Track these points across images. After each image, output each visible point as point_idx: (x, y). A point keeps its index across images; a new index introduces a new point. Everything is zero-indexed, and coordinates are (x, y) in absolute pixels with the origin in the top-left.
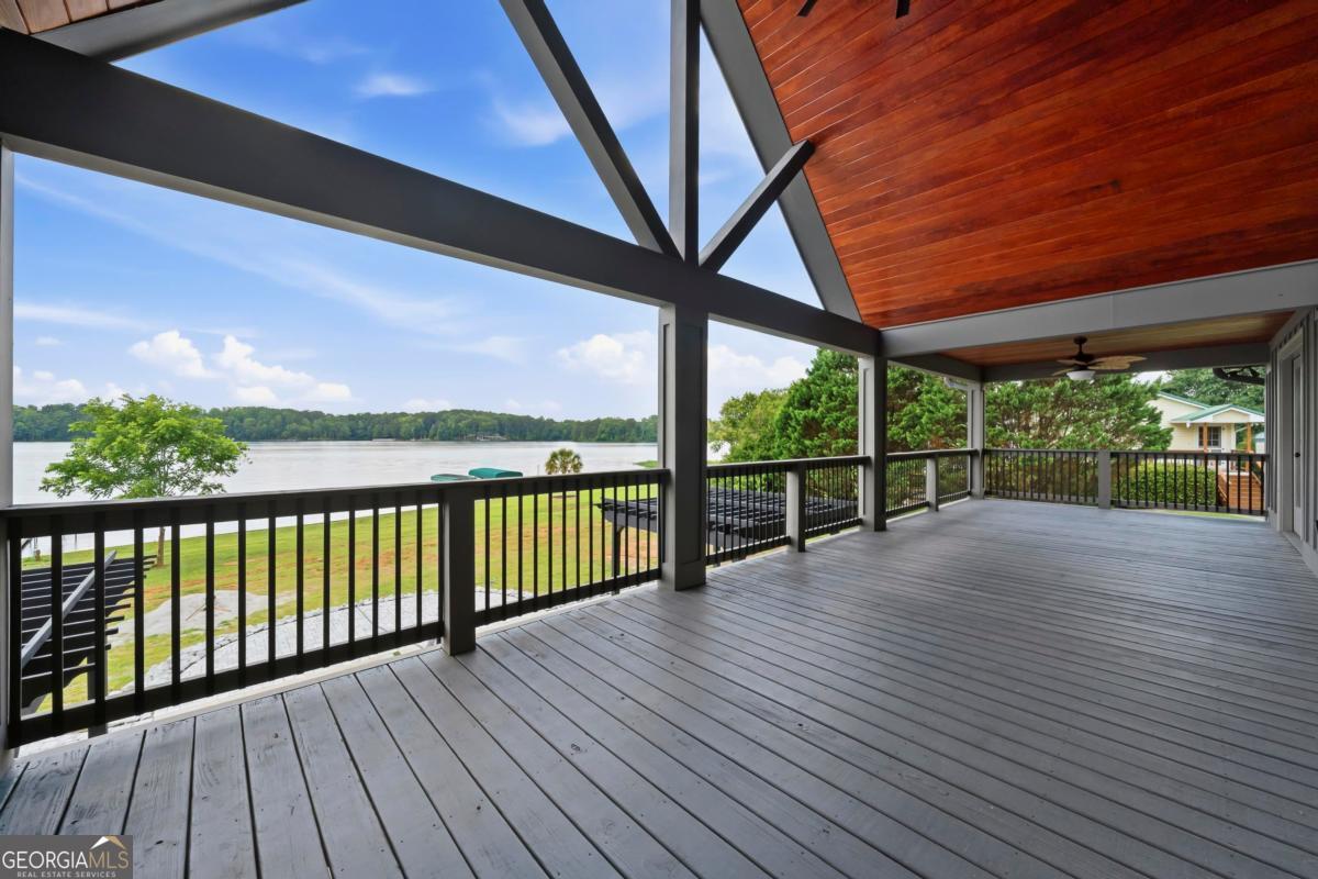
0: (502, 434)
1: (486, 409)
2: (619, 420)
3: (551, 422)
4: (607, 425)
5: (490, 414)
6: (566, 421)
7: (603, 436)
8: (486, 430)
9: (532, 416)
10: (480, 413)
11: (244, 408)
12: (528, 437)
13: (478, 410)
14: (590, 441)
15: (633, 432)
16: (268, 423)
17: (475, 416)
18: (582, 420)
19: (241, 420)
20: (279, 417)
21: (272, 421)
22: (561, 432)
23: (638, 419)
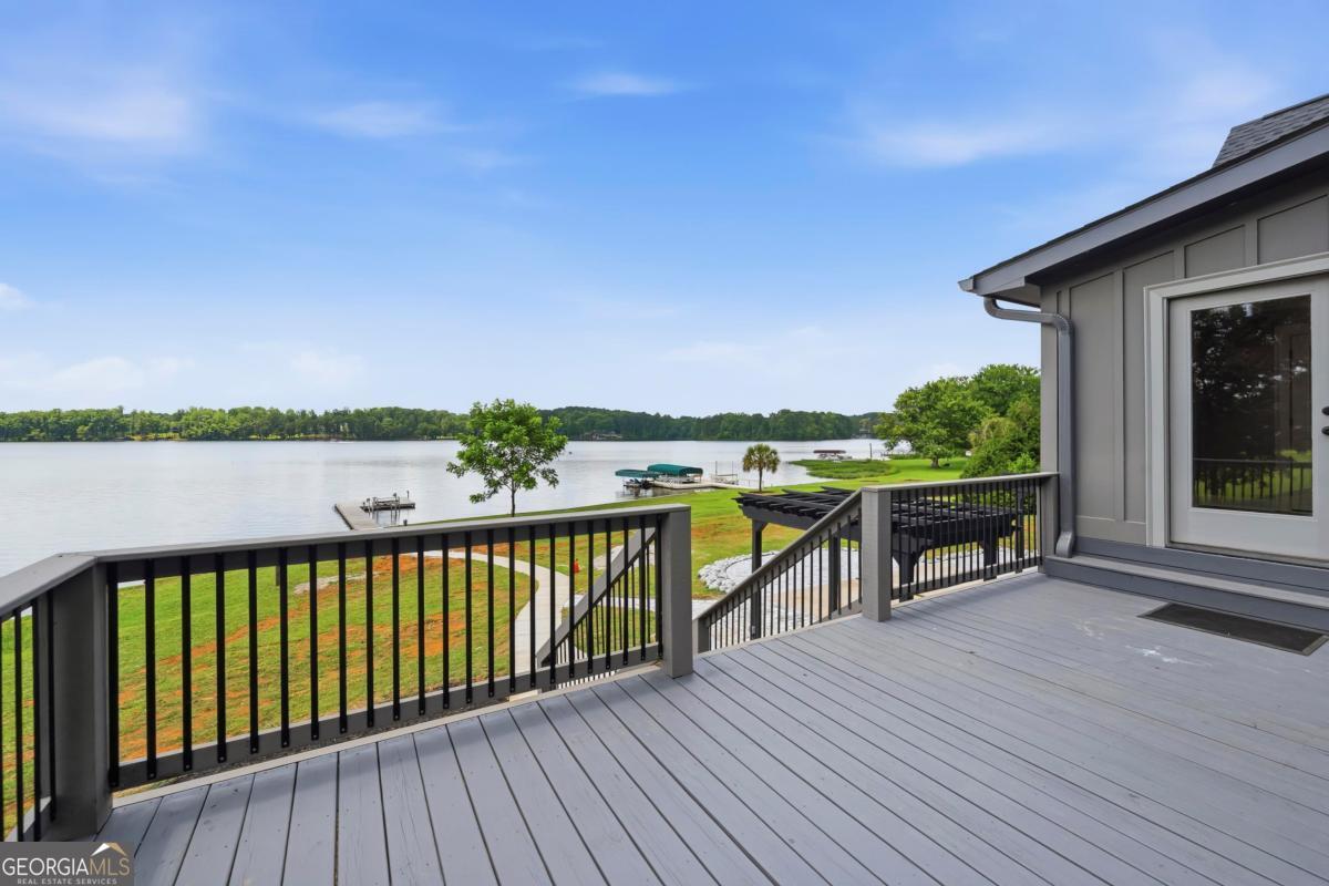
0: (618, 432)
1: (599, 406)
2: (744, 416)
3: (668, 418)
4: (731, 422)
5: (604, 411)
6: (683, 418)
7: (726, 433)
8: (601, 428)
9: (648, 412)
10: (595, 410)
11: (383, 409)
12: (645, 436)
13: (592, 407)
14: (712, 440)
15: (761, 428)
16: (402, 423)
17: (590, 414)
18: (702, 417)
19: (381, 419)
20: (411, 417)
21: (407, 421)
22: (679, 429)
23: (766, 415)
